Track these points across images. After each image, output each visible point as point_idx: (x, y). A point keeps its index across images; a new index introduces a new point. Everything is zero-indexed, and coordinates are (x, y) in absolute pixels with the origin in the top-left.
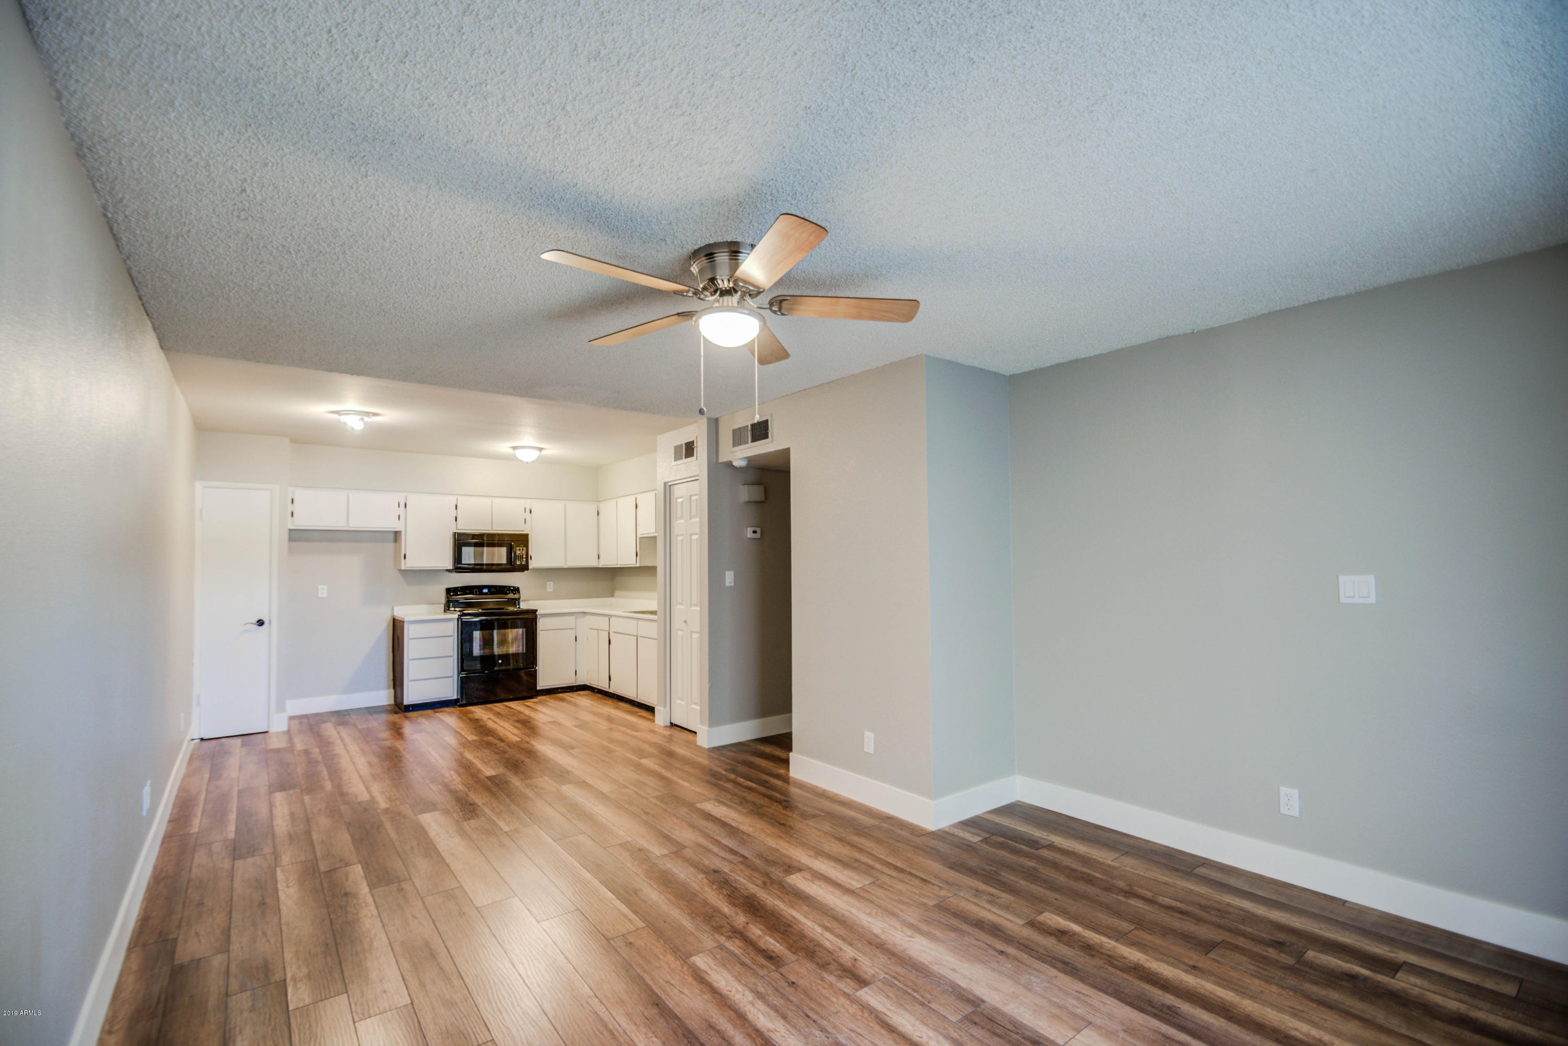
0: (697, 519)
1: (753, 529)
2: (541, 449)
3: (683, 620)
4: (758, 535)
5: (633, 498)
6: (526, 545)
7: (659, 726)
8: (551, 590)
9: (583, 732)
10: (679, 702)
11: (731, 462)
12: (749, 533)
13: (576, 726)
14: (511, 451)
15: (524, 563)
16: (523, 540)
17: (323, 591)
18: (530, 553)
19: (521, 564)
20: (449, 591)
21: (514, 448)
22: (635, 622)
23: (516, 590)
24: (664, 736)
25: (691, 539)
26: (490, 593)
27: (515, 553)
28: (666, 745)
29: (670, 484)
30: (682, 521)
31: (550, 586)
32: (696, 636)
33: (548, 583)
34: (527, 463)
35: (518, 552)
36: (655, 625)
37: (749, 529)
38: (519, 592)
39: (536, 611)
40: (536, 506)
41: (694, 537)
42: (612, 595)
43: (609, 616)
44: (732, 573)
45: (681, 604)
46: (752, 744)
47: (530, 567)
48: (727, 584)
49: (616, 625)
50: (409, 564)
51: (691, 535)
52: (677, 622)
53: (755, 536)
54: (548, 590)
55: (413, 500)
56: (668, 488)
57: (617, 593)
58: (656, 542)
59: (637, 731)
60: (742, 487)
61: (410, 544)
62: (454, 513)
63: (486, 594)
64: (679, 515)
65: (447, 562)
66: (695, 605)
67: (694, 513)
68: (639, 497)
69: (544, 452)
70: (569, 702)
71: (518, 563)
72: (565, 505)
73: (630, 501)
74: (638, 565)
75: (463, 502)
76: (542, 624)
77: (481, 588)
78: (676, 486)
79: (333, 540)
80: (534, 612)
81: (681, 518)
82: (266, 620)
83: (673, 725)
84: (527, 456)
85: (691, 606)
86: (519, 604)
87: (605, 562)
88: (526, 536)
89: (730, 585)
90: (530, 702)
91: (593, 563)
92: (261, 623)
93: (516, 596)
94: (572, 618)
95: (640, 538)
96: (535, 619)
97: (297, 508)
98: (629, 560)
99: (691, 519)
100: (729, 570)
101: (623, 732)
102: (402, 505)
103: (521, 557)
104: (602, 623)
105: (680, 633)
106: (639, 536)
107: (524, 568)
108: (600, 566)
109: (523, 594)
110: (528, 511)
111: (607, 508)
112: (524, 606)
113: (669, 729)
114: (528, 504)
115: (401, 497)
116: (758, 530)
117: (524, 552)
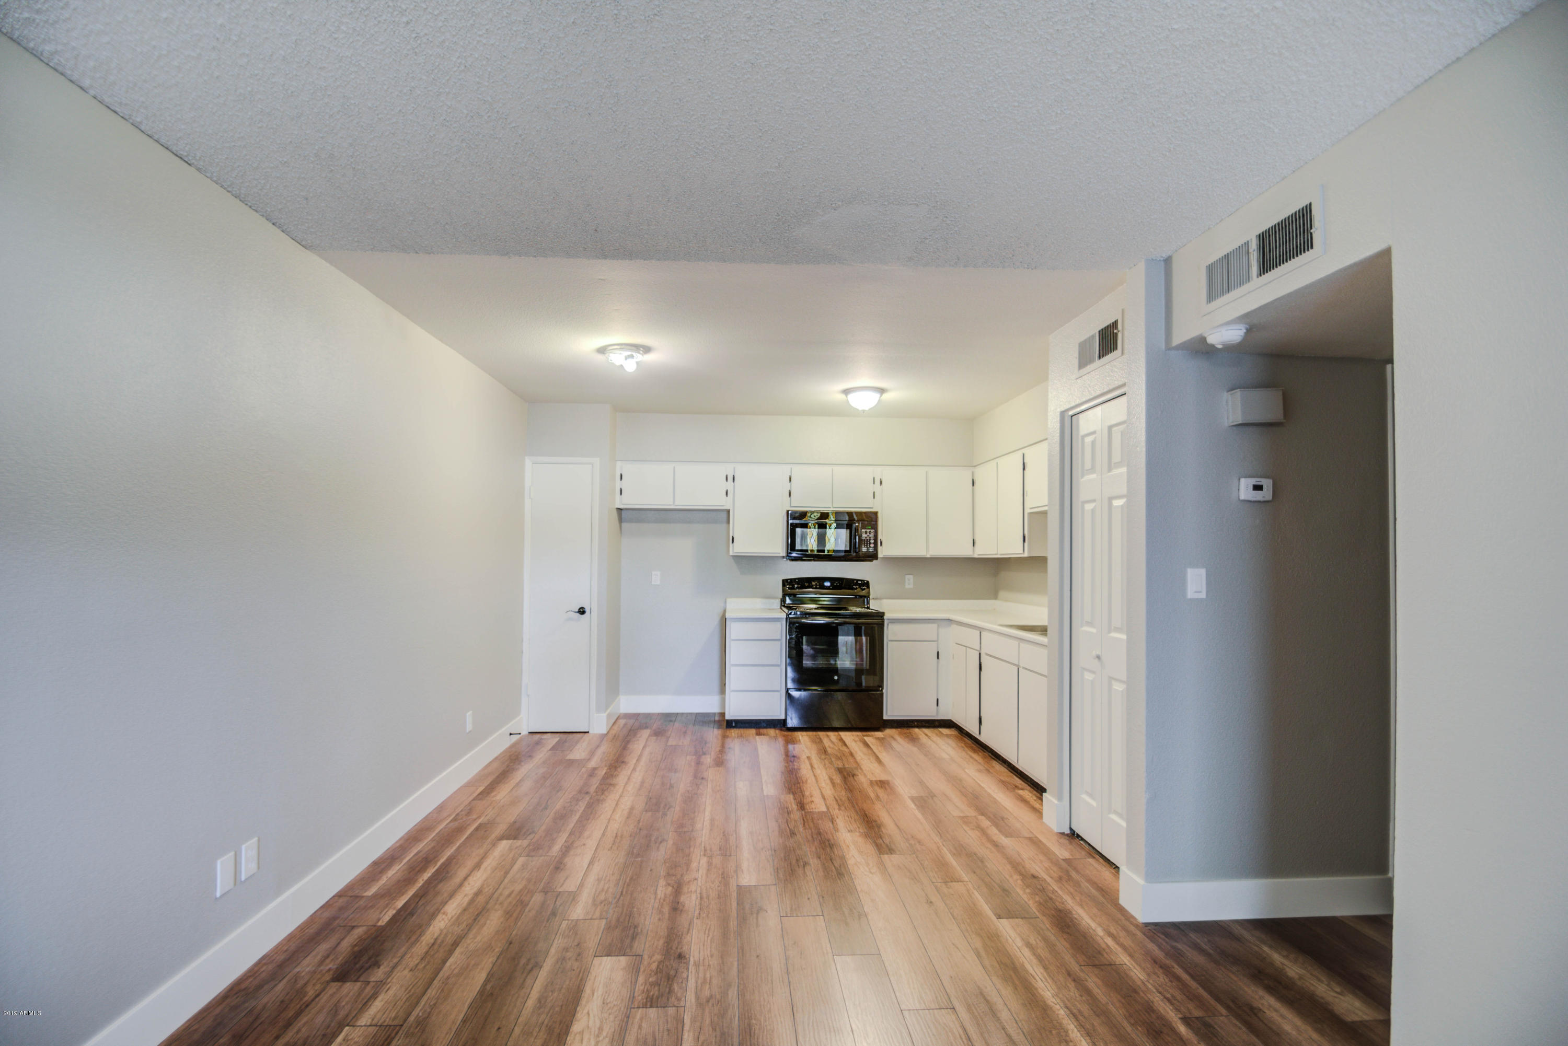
0: (1124, 470)
1: (1254, 481)
2: (882, 391)
3: (1094, 653)
4: (1266, 494)
5: (1020, 454)
6: (875, 527)
7: (1050, 830)
8: (911, 586)
9: (919, 816)
10: (1085, 797)
11: (1202, 340)
12: (1244, 490)
13: (913, 799)
14: (843, 397)
15: (871, 550)
16: (870, 519)
17: (656, 578)
18: (880, 537)
19: (868, 551)
20: (785, 582)
21: (846, 392)
22: (1016, 643)
23: (866, 584)
24: (1054, 861)
25: (1110, 505)
26: (833, 587)
27: (860, 537)
28: (1055, 886)
29: (1071, 413)
30: (1093, 476)
31: (910, 581)
32: (1119, 687)
33: (907, 577)
34: (864, 411)
35: (864, 536)
36: (1045, 652)
37: (1243, 481)
38: (868, 587)
39: (883, 614)
40: (889, 474)
41: (1118, 503)
42: (995, 596)
43: (981, 630)
44: (1203, 572)
45: (1090, 624)
46: (1246, 935)
47: (880, 555)
48: (1190, 594)
49: (991, 644)
50: (739, 548)
51: (1111, 499)
52: (1083, 657)
53: (1258, 496)
54: (907, 586)
55: (741, 471)
56: (1069, 420)
57: (1002, 594)
58: (1046, 517)
59: (1007, 835)
60: (1226, 396)
61: (738, 527)
62: (787, 486)
63: (827, 588)
64: (1088, 465)
65: (780, 549)
66: (1118, 630)
67: (1116, 457)
68: (1025, 451)
69: (886, 396)
70: (921, 747)
71: (864, 549)
72: (927, 473)
73: (1016, 459)
74: (1026, 555)
75: (797, 472)
76: (891, 632)
77: (821, 580)
78: (1081, 416)
79: (664, 521)
80: (881, 615)
81: (1093, 470)
82: (587, 610)
83: (1074, 835)
84: (864, 401)
85: (1110, 632)
86: (868, 603)
87: (985, 550)
88: (876, 514)
89: (1196, 596)
90: (872, 738)
91: (966, 551)
92: (582, 611)
93: (864, 593)
94: (934, 626)
95: (1030, 514)
96: (881, 625)
97: (625, 484)
98: (1012, 547)
99: (1110, 470)
100: (1195, 566)
101: (983, 832)
102: (730, 479)
103: (868, 542)
104: (971, 637)
105: (1088, 676)
106: (1027, 511)
107: (873, 556)
108: (976, 556)
109: (874, 590)
110: (877, 482)
111: (984, 474)
112: (874, 606)
113: (1065, 841)
114: (878, 472)
115: (729, 470)
116: (1267, 483)
117: (872, 536)
